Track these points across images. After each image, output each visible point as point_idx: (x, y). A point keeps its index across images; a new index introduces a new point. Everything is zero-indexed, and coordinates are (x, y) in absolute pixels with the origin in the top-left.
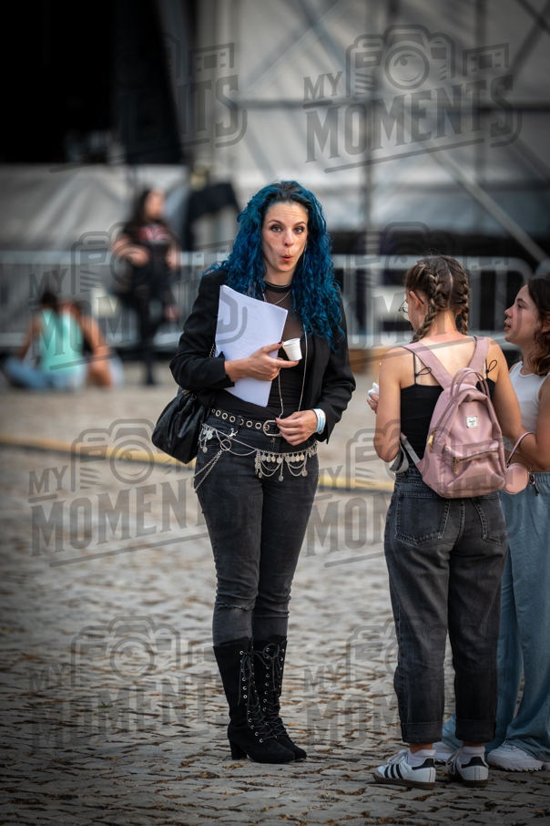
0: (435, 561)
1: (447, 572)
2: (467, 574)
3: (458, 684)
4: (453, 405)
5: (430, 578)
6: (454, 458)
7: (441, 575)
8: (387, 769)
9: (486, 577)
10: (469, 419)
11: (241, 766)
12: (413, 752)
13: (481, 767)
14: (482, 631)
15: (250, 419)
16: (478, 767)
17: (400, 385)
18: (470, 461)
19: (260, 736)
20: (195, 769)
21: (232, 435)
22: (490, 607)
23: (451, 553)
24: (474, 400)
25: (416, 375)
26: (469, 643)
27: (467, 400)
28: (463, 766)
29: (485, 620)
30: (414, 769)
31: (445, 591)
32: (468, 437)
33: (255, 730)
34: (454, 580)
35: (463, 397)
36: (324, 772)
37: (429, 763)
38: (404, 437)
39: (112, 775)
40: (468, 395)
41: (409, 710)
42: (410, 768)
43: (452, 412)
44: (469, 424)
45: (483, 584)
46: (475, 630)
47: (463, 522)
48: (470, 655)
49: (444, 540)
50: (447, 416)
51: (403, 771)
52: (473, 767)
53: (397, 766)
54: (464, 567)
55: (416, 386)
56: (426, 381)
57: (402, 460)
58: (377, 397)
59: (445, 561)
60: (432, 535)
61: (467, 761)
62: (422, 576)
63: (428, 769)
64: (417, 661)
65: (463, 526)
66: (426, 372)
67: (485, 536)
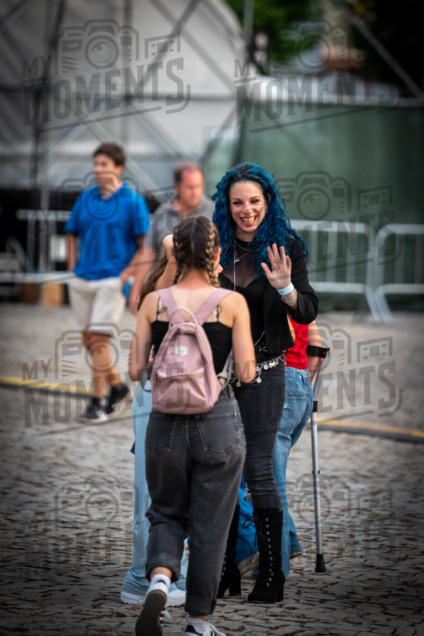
6: (159, 378)
20: (106, 610)
24: (187, 334)
25: (158, 313)
27: (179, 333)
39: (44, 614)
47: (187, 438)
55: (157, 321)
56: (164, 318)
66: (163, 310)
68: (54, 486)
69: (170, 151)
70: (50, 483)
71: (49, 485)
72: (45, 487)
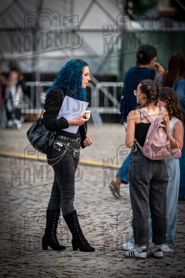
0: (146, 183)
1: (149, 187)
2: (156, 187)
3: (153, 224)
4: (155, 129)
5: (144, 189)
6: (156, 147)
7: (147, 187)
8: (129, 253)
9: (163, 188)
10: (160, 134)
11: (78, 253)
12: (138, 247)
13: (161, 252)
14: (161, 206)
15: (73, 138)
16: (160, 252)
17: (135, 123)
18: (161, 148)
19: (83, 243)
20: (63, 254)
21: (68, 144)
22: (164, 199)
23: (151, 180)
24: (162, 127)
25: (141, 120)
26: (157, 211)
27: (160, 127)
28: (155, 252)
29: (162, 203)
30: (139, 253)
31: (148, 193)
32: (160, 140)
33: (82, 240)
34: (151, 189)
35: (158, 126)
36: (106, 254)
37: (144, 251)
38: (136, 140)
39: (36, 256)
40: (160, 126)
41: (137, 233)
42: (138, 252)
43: (155, 131)
44: (160, 135)
45: (161, 191)
46: (159, 206)
47: (155, 170)
48: (157, 215)
49: (149, 176)
50: (153, 133)
51: (135, 254)
52: (158, 252)
53: (133, 252)
54: (155, 185)
55: (141, 123)
56: (145, 121)
57: (135, 148)
58: (127, 128)
59: (149, 183)
60: (145, 174)
61: (156, 250)
62: (141, 188)
63: (144, 253)
64: (140, 217)
65: (155, 171)
66: (145, 118)
67: (162, 175)
68: (42, 201)
69: (92, 54)
70: (40, 200)
71: (40, 201)
72: (38, 202)
